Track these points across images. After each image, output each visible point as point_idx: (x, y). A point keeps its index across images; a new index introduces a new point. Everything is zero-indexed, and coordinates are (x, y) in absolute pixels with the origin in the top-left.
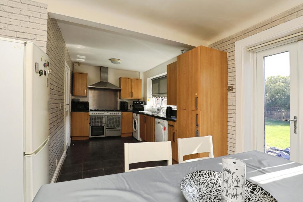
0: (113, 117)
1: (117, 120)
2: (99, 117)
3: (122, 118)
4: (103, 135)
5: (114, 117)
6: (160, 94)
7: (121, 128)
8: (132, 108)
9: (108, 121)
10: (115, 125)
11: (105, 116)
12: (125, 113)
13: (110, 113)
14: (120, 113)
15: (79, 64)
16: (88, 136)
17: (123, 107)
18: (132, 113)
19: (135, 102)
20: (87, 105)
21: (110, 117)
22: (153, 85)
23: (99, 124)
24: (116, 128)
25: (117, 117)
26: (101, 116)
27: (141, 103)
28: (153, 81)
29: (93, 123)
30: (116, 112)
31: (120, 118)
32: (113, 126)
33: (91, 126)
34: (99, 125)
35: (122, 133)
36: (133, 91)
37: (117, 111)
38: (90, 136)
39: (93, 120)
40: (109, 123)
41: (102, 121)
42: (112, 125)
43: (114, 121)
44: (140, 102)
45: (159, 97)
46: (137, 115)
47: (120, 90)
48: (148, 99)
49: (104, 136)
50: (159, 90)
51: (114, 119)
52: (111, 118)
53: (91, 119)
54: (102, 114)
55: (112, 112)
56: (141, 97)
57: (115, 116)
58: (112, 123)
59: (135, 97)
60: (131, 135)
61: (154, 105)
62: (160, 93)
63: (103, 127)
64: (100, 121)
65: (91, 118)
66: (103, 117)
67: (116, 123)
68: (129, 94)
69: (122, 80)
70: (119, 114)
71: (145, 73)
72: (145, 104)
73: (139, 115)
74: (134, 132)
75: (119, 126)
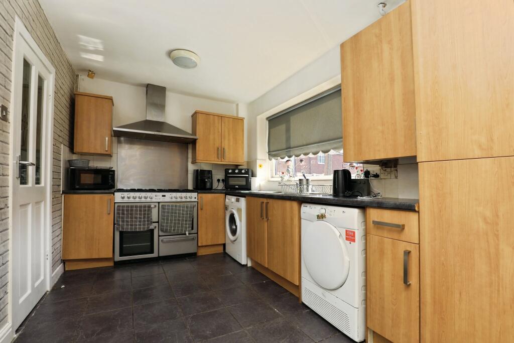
0: (176, 206)
1: (187, 214)
2: (141, 207)
3: (199, 208)
4: (152, 252)
5: (180, 206)
6: (290, 148)
7: (197, 233)
8: (221, 186)
9: (162, 216)
10: (182, 227)
11: (157, 204)
12: (207, 197)
13: (169, 197)
14: (194, 196)
15: (91, 73)
16: (111, 256)
17: (202, 182)
18: (223, 195)
19: (230, 171)
20: (110, 176)
21: (168, 206)
22: (272, 130)
23: (140, 225)
24: (185, 234)
25: (187, 207)
26: (147, 204)
27: (243, 171)
28: (269, 121)
29: (123, 221)
30: (184, 194)
31: (195, 209)
32: (178, 230)
33: (117, 229)
34: (140, 228)
35: (199, 245)
36: (226, 145)
37: (187, 191)
38: (118, 258)
39: (123, 214)
40: (167, 223)
41: (148, 218)
42: (175, 227)
43: (179, 217)
44: (242, 169)
45: (290, 157)
46: (238, 200)
47: (194, 142)
48: (258, 163)
49: (155, 255)
50: (288, 139)
51: (179, 210)
52: (172, 209)
53: (118, 213)
54: (149, 200)
55: (174, 194)
56: (242, 159)
57: (182, 204)
58: (175, 220)
59: (230, 159)
60: (221, 249)
61: (272, 177)
62: (292, 146)
63: (152, 231)
64: (144, 217)
65: (118, 210)
66: (152, 206)
67: (186, 221)
68: (216, 151)
69: (200, 119)
70: (193, 200)
71: (252, 105)
72: (253, 175)
73: (243, 200)
74: (227, 242)
75: (192, 229)
